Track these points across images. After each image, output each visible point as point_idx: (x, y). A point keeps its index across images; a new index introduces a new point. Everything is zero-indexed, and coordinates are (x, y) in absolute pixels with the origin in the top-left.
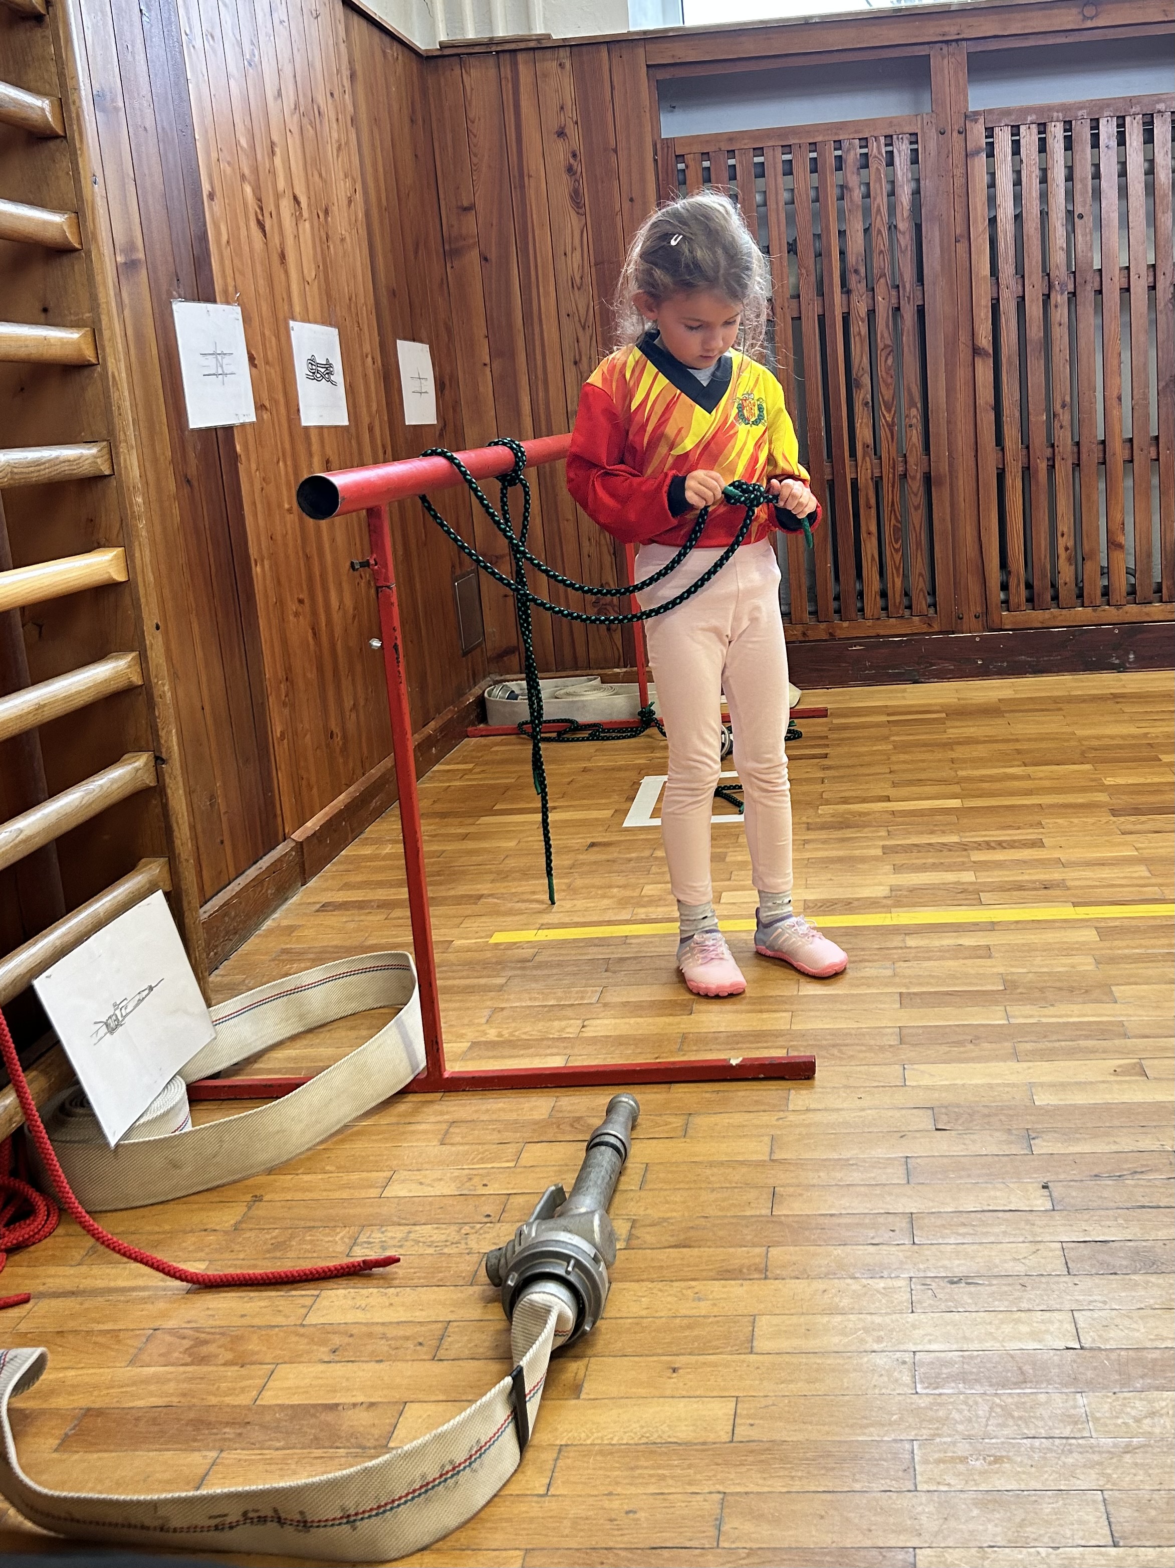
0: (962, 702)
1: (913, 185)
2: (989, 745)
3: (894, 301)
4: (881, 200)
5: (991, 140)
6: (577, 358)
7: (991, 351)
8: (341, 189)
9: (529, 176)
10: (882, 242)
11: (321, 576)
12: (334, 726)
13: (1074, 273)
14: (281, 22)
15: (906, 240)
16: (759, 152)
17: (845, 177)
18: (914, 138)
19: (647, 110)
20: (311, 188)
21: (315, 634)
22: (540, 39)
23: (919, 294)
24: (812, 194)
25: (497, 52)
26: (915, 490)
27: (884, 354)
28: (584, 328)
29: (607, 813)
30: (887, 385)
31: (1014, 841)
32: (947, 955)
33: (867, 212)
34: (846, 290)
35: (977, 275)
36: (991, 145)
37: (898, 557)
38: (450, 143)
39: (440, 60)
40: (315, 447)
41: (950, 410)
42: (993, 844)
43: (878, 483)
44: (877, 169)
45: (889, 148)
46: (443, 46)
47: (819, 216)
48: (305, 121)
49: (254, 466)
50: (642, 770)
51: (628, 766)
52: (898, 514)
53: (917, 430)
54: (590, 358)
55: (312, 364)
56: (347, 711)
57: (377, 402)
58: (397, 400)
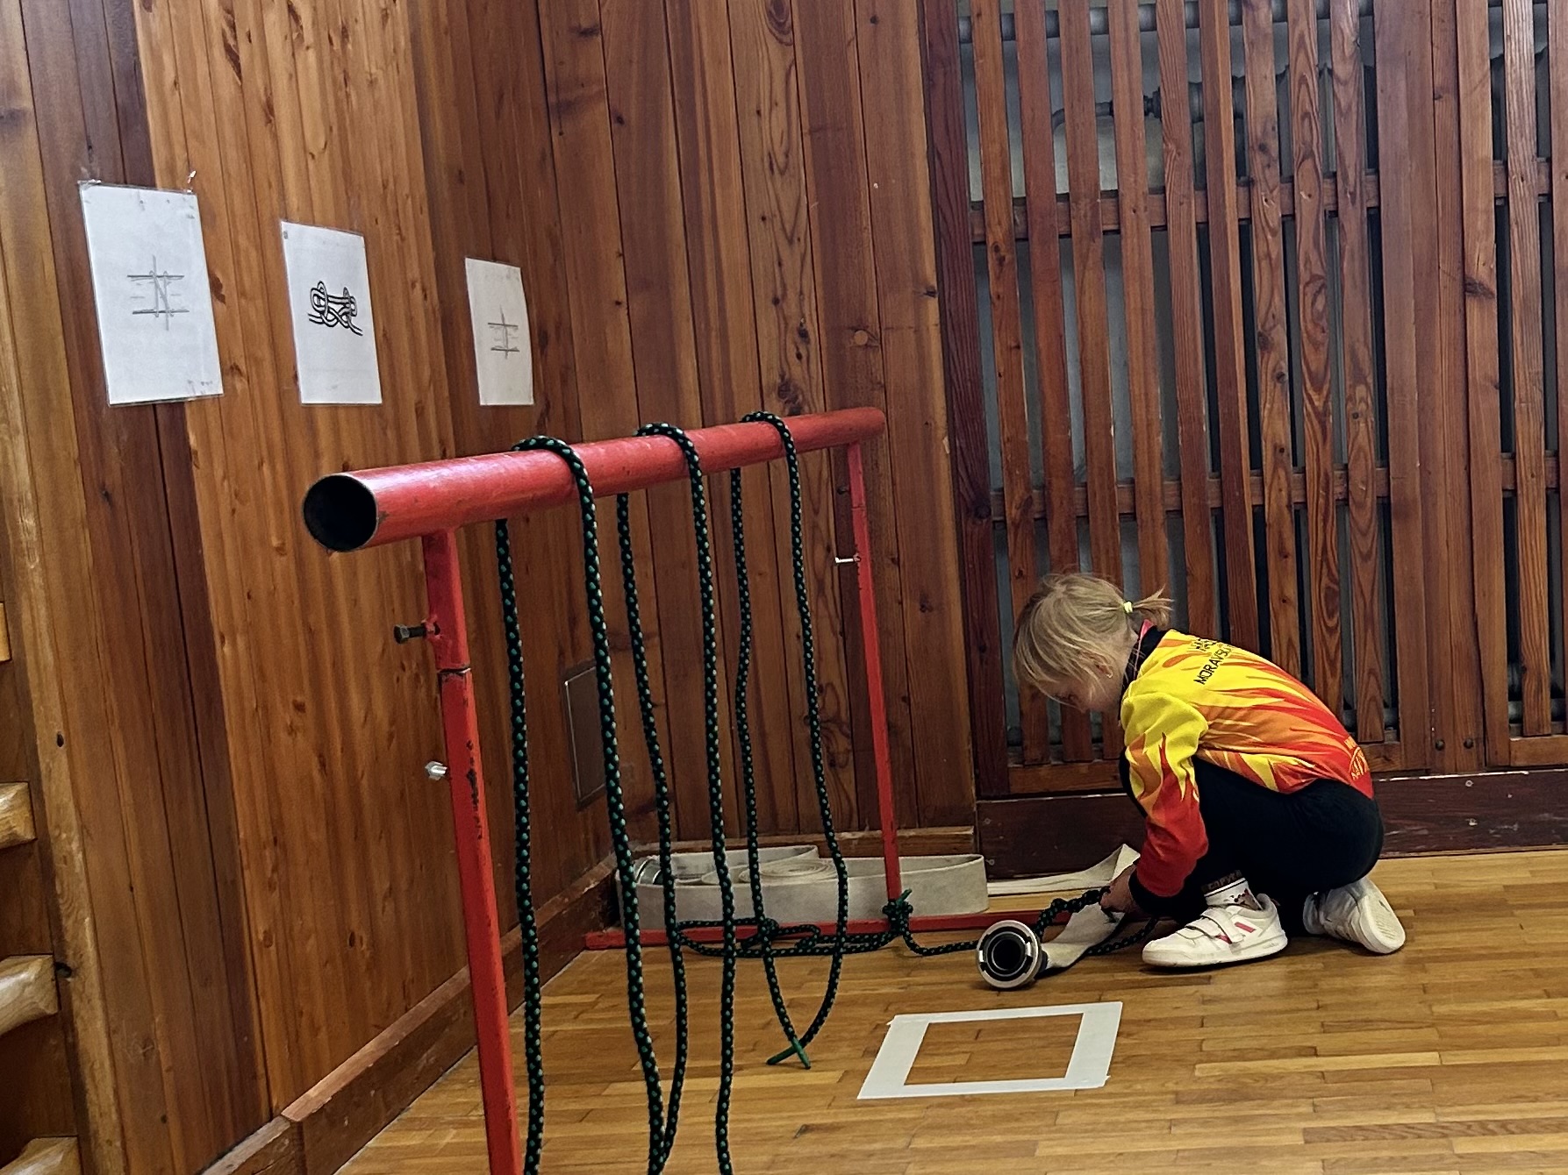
0: (1442, 891)
2: (1485, 963)
3: (1328, 200)
4: (1306, 26)
6: (779, 293)
7: (1495, 290)
10: (1306, 97)
11: (334, 664)
12: (356, 925)
15: (1348, 95)
21: (323, 765)
23: (1371, 188)
24: (1187, 12)
26: (1364, 527)
27: (1310, 290)
28: (791, 242)
29: (831, 1077)
30: (1316, 346)
31: (1529, 1121)
33: (1281, 45)
34: (1246, 181)
35: (1470, 157)
37: (1333, 642)
40: (325, 440)
41: (1425, 391)
42: (1491, 1126)
43: (1299, 514)
47: (1198, 51)
49: (219, 473)
50: (890, 1004)
51: (867, 997)
52: (1333, 567)
53: (1366, 422)
54: (801, 293)
55: (319, 298)
56: (379, 898)
57: (431, 365)
58: (466, 362)
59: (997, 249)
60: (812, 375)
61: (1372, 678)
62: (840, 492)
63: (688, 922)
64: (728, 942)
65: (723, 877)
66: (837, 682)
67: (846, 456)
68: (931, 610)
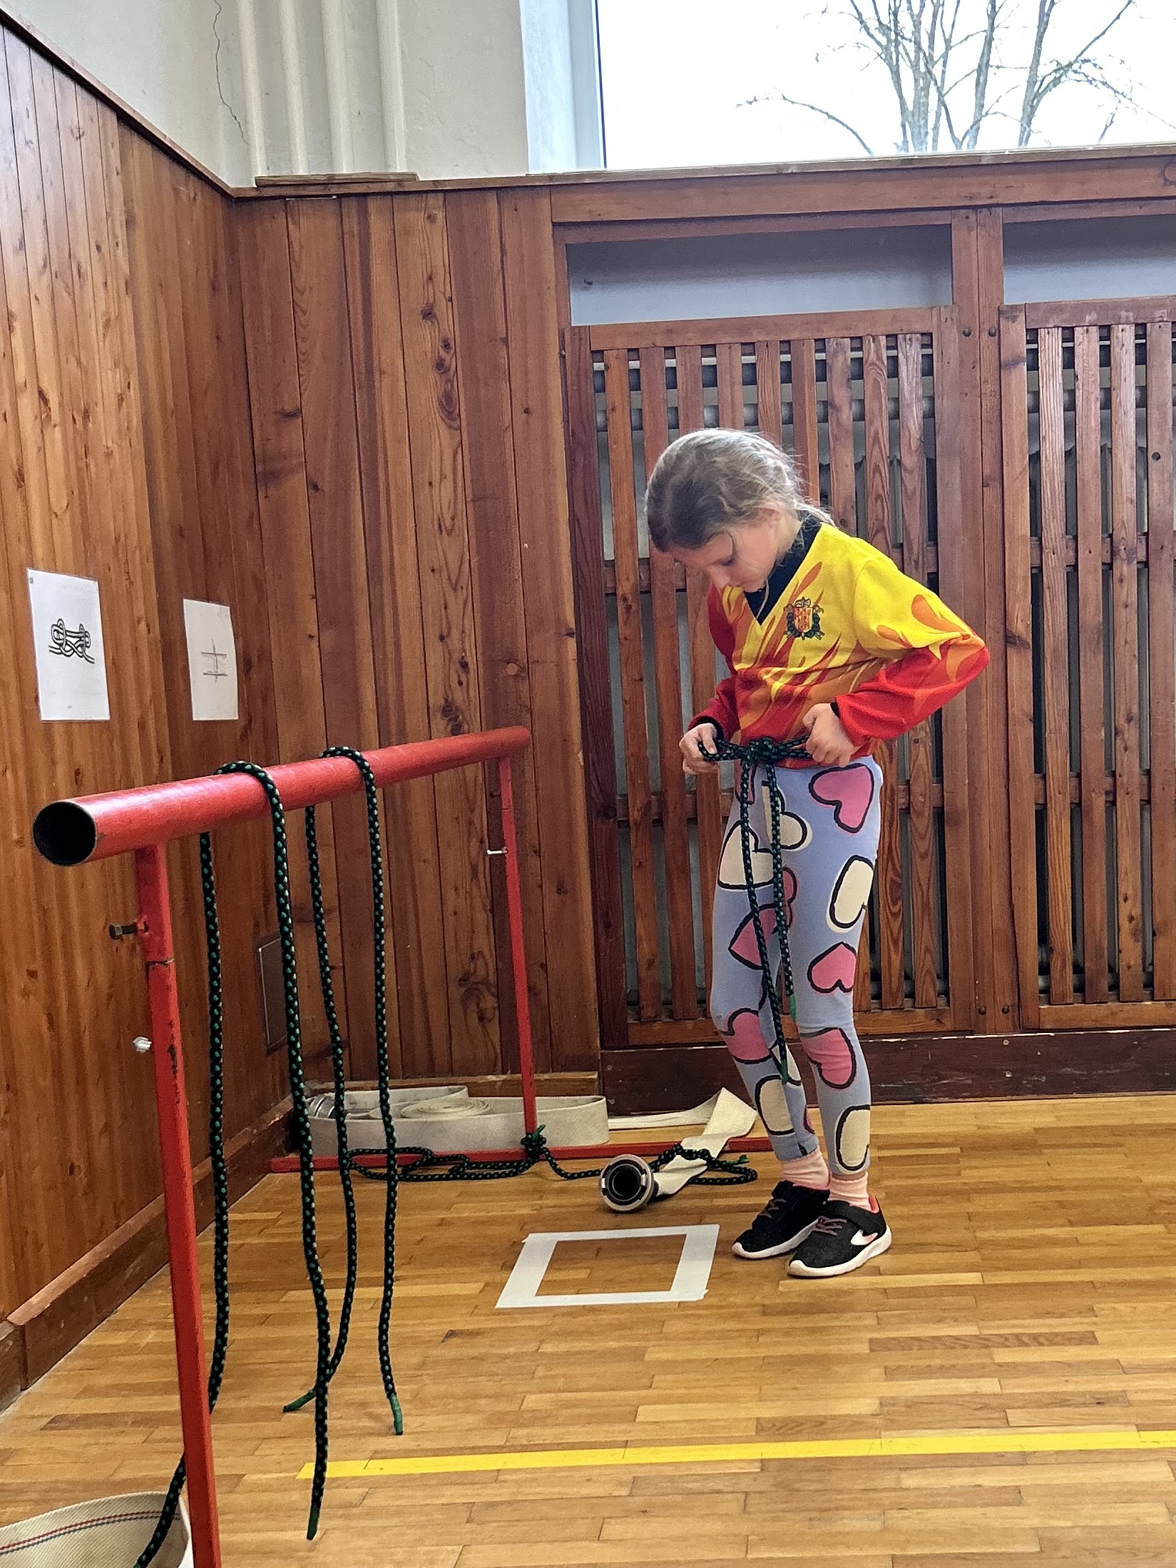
0: (985, 1131)
1: (925, 404)
2: (1020, 1195)
4: (879, 425)
5: (1034, 346)
6: (445, 632)
7: (1030, 641)
8: (108, 382)
9: (382, 373)
10: (880, 482)
11: (62, 937)
12: (76, 1155)
13: (1147, 534)
14: (28, 143)
15: (914, 482)
16: (709, 351)
17: (829, 390)
18: (927, 339)
19: (553, 285)
20: (65, 380)
21: (51, 1022)
22: (401, 179)
23: (931, 556)
24: (784, 412)
25: (340, 196)
26: (922, 832)
28: (455, 590)
29: (472, 1288)
31: (1055, 1334)
32: (960, 1500)
33: (859, 440)
35: (1012, 532)
36: (1034, 353)
37: (896, 925)
38: (267, 322)
39: (256, 205)
40: (60, 751)
41: (973, 722)
42: (1025, 1339)
44: (875, 379)
45: (893, 353)
46: (261, 184)
48: (59, 285)
50: (525, 1224)
51: (506, 1217)
52: (896, 862)
53: (925, 748)
54: (463, 632)
55: (58, 632)
56: (96, 1132)
57: (153, 688)
58: (182, 687)
59: (625, 599)
60: (471, 698)
61: (928, 955)
62: (492, 796)
63: (358, 1150)
64: (391, 1168)
65: (385, 1113)
66: (486, 952)
67: (497, 768)
68: (566, 893)
